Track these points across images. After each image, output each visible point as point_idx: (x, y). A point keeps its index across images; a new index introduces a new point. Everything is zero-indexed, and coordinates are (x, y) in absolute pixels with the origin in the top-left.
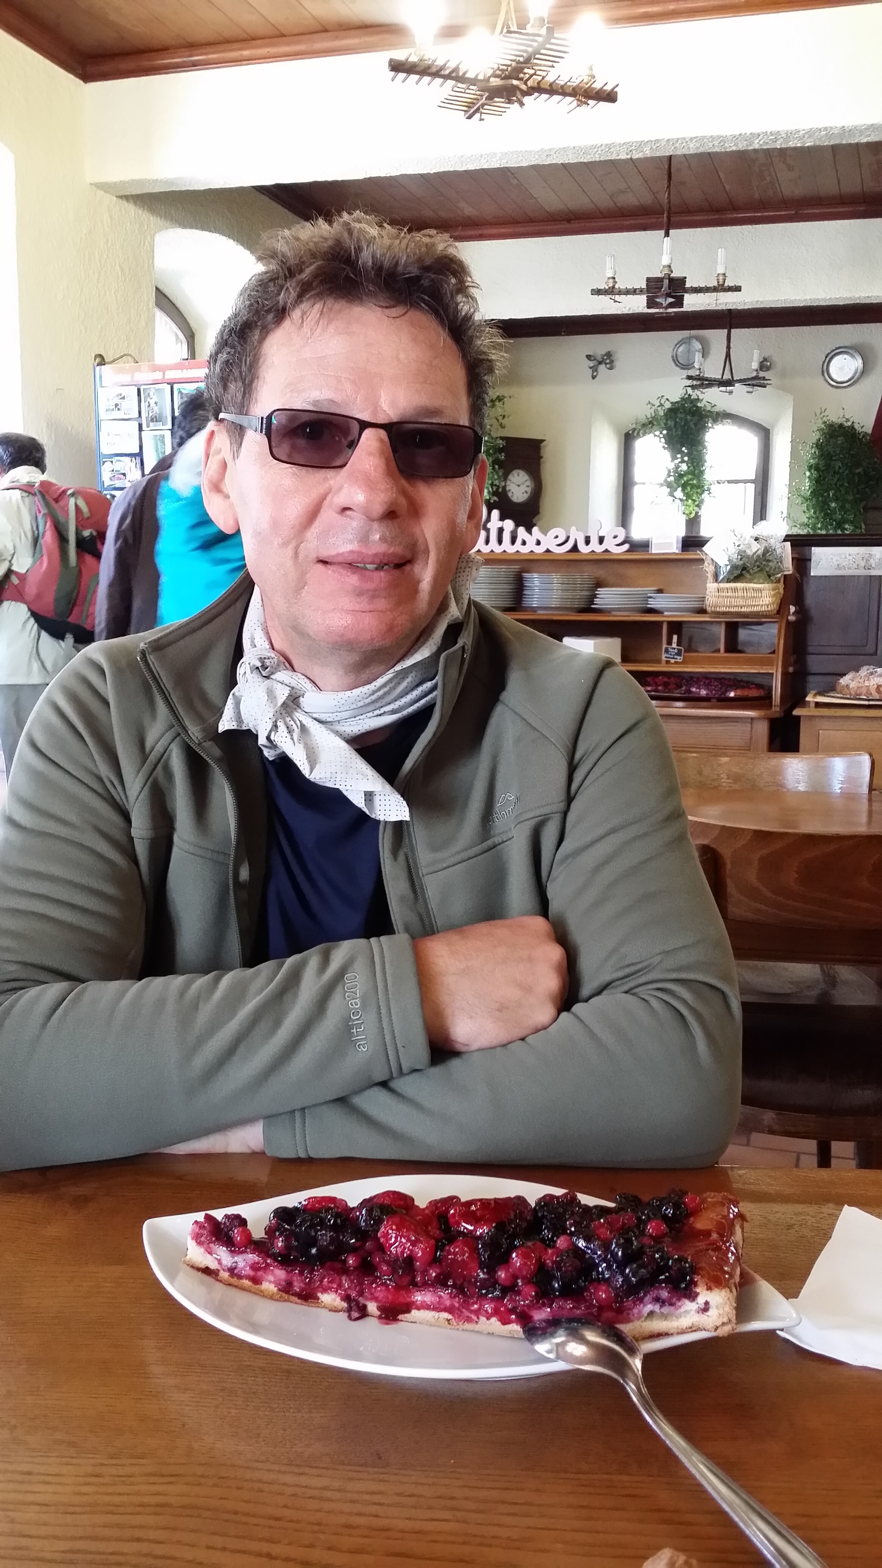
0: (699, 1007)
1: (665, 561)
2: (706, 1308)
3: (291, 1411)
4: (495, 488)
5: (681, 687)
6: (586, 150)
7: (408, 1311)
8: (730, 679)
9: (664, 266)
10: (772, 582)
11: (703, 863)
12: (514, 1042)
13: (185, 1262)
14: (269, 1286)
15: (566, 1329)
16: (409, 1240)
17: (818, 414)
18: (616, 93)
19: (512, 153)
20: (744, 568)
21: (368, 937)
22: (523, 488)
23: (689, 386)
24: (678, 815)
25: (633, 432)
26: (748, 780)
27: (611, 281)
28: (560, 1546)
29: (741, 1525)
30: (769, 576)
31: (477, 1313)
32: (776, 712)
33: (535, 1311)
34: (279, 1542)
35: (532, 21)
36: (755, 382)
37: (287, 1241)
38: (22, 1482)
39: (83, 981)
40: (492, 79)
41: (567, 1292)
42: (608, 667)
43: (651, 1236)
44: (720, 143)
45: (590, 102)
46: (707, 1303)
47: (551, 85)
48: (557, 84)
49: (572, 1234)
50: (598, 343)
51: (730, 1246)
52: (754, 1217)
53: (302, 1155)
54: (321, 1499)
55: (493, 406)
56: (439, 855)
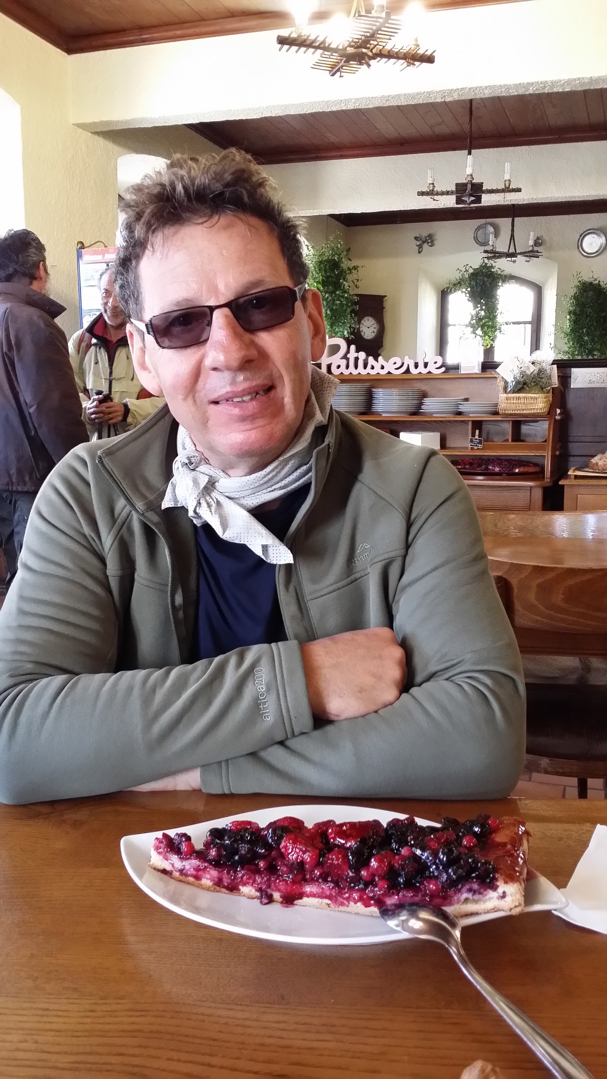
0: (496, 689)
1: (470, 377)
2: (504, 896)
3: (223, 966)
4: (352, 329)
5: (481, 466)
6: (413, 96)
7: (301, 898)
8: (515, 460)
9: (468, 175)
10: (544, 393)
11: (498, 588)
12: (370, 713)
13: (149, 866)
14: (206, 882)
15: (408, 911)
16: (301, 850)
17: (575, 276)
18: (434, 57)
19: (362, 98)
20: (525, 383)
21: (270, 642)
22: (372, 329)
23: (486, 258)
24: (481, 557)
25: (447, 289)
26: (528, 530)
27: (431, 185)
28: (406, 1058)
29: (529, 1043)
30: (542, 389)
31: (348, 899)
32: (547, 482)
33: (387, 898)
34: (216, 1055)
35: (375, 8)
36: (531, 254)
37: (218, 851)
38: (42, 1016)
39: (77, 674)
40: (348, 49)
41: (409, 885)
42: (432, 456)
43: (465, 846)
44: (506, 90)
45: (416, 63)
46: (504, 893)
47: (389, 52)
48: (393, 51)
49: (412, 846)
50: (423, 229)
51: (520, 853)
52: (535, 833)
53: (227, 792)
54: (244, 1026)
55: (351, 273)
56: (317, 587)
